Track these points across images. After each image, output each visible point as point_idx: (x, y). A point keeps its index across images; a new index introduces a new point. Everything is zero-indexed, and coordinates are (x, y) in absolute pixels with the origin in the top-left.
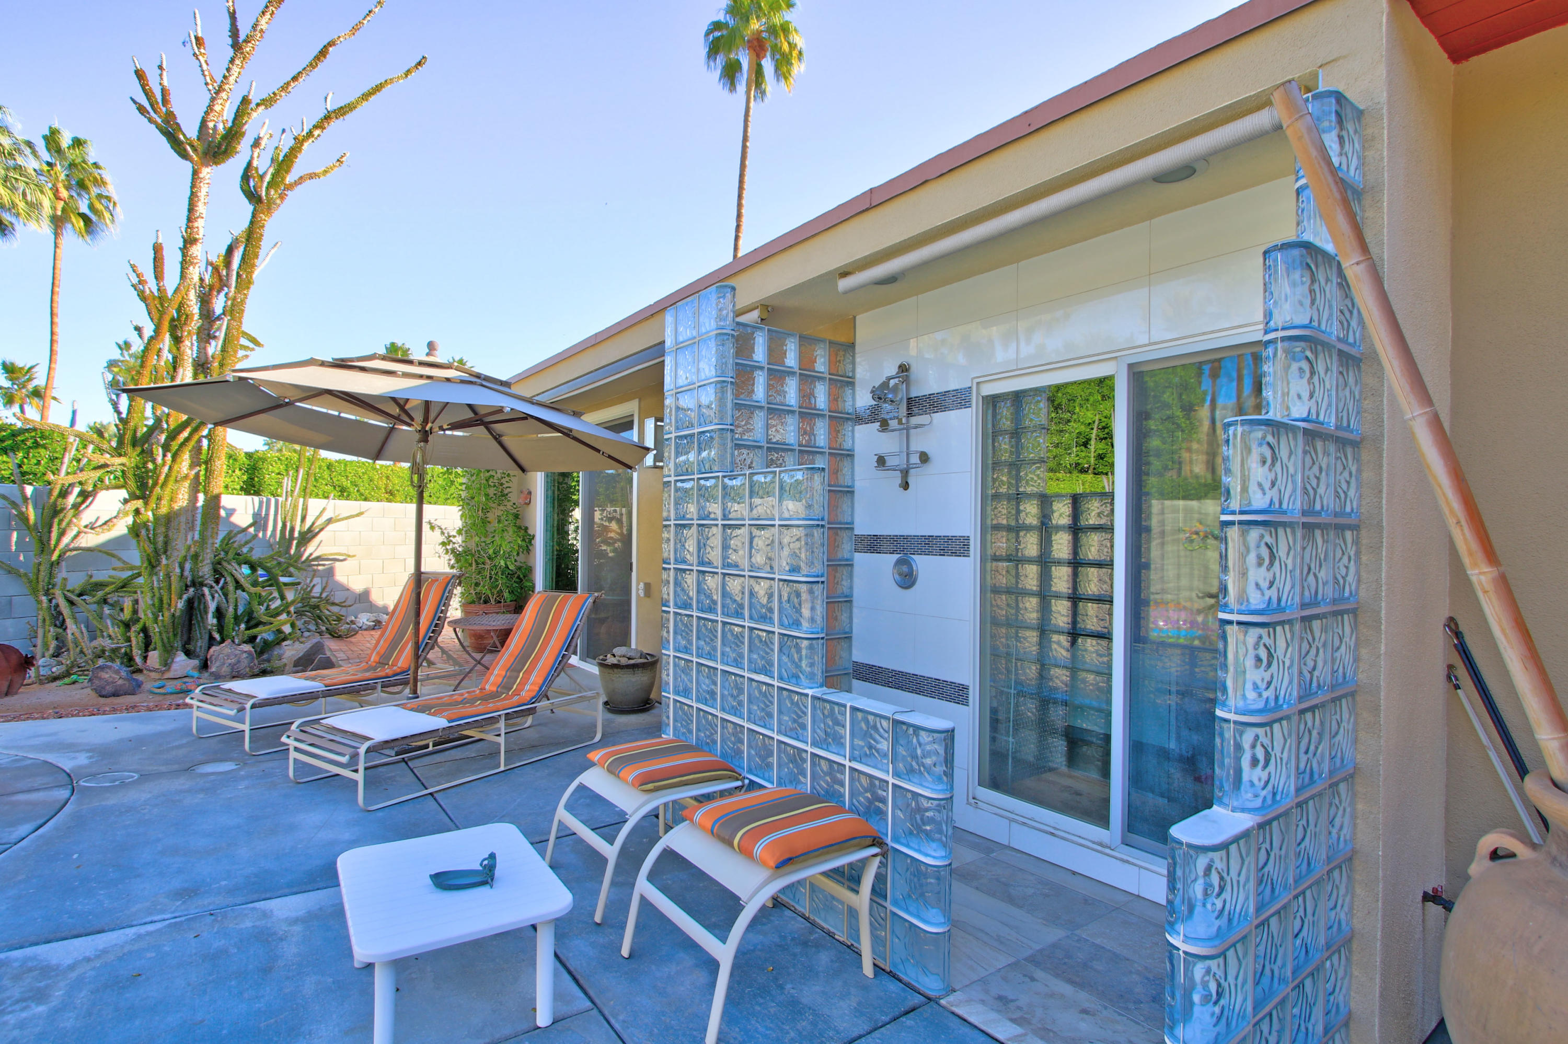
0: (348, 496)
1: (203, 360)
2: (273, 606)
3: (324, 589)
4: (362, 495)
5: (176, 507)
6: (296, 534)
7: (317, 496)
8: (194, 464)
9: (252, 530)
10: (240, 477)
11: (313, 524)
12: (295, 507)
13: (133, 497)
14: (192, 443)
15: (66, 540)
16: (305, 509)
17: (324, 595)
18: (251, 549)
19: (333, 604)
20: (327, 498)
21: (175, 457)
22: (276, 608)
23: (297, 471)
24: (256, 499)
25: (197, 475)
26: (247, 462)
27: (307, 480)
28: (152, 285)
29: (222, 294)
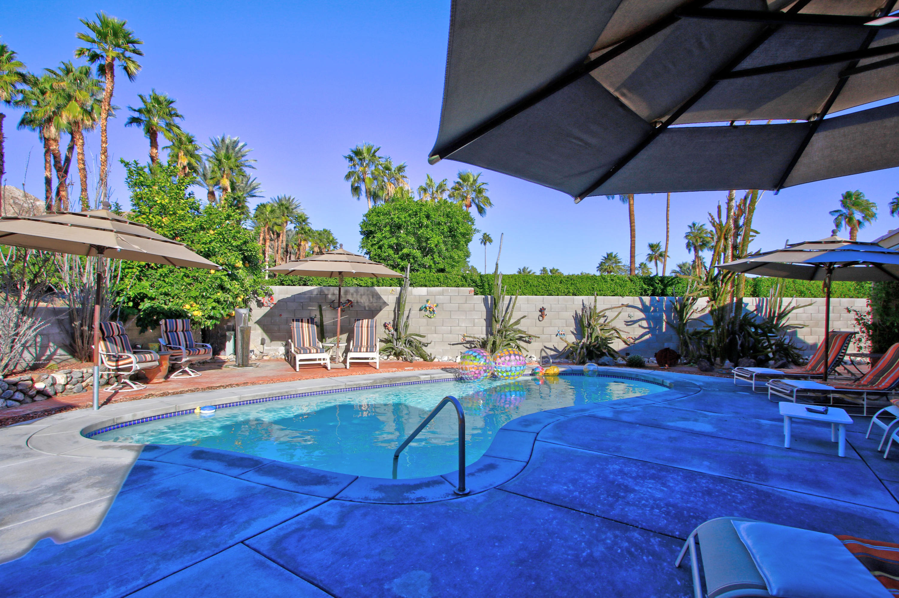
0: (804, 295)
1: (735, 245)
2: (765, 345)
3: (790, 341)
4: (812, 294)
5: (726, 303)
6: (776, 315)
7: (787, 296)
8: (732, 286)
9: (755, 312)
10: (750, 289)
11: (785, 309)
12: (776, 301)
13: (711, 300)
14: (732, 278)
15: (688, 316)
16: (781, 302)
17: (790, 344)
18: (755, 320)
19: (795, 348)
20: (792, 297)
21: (726, 284)
22: (766, 346)
23: (777, 285)
24: (757, 299)
25: (733, 291)
26: (753, 282)
27: (781, 290)
28: (717, 220)
29: (743, 217)
